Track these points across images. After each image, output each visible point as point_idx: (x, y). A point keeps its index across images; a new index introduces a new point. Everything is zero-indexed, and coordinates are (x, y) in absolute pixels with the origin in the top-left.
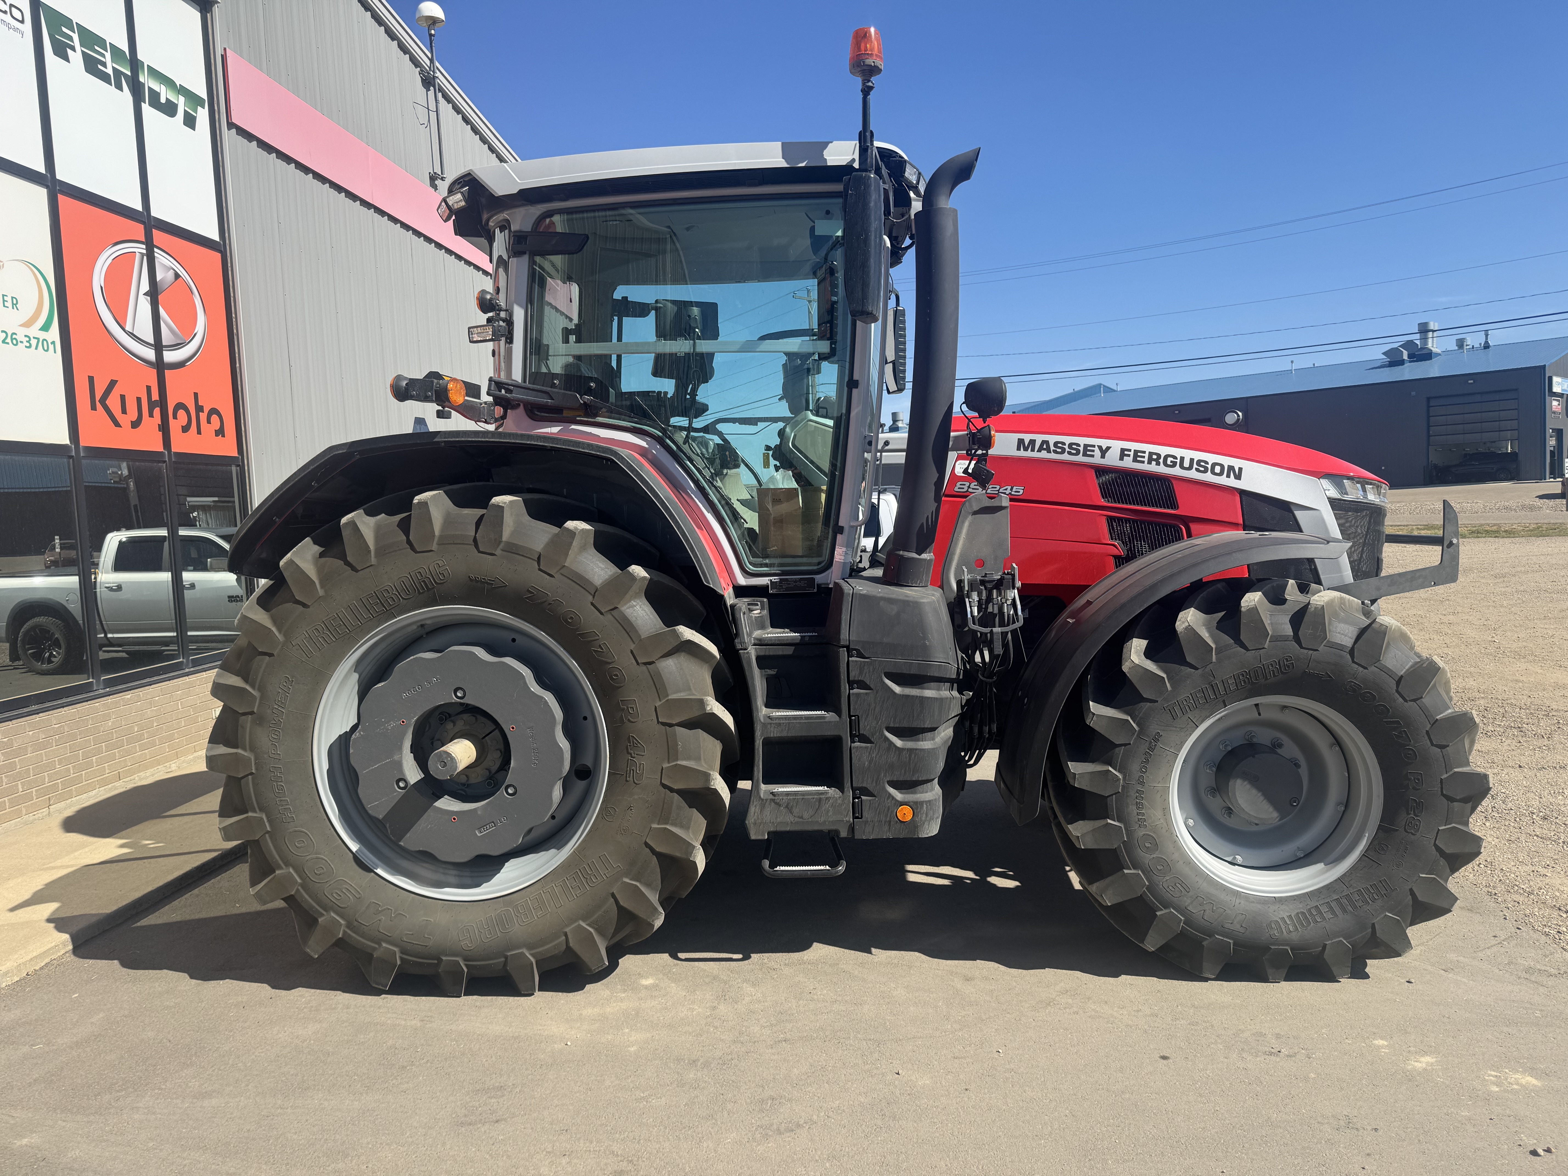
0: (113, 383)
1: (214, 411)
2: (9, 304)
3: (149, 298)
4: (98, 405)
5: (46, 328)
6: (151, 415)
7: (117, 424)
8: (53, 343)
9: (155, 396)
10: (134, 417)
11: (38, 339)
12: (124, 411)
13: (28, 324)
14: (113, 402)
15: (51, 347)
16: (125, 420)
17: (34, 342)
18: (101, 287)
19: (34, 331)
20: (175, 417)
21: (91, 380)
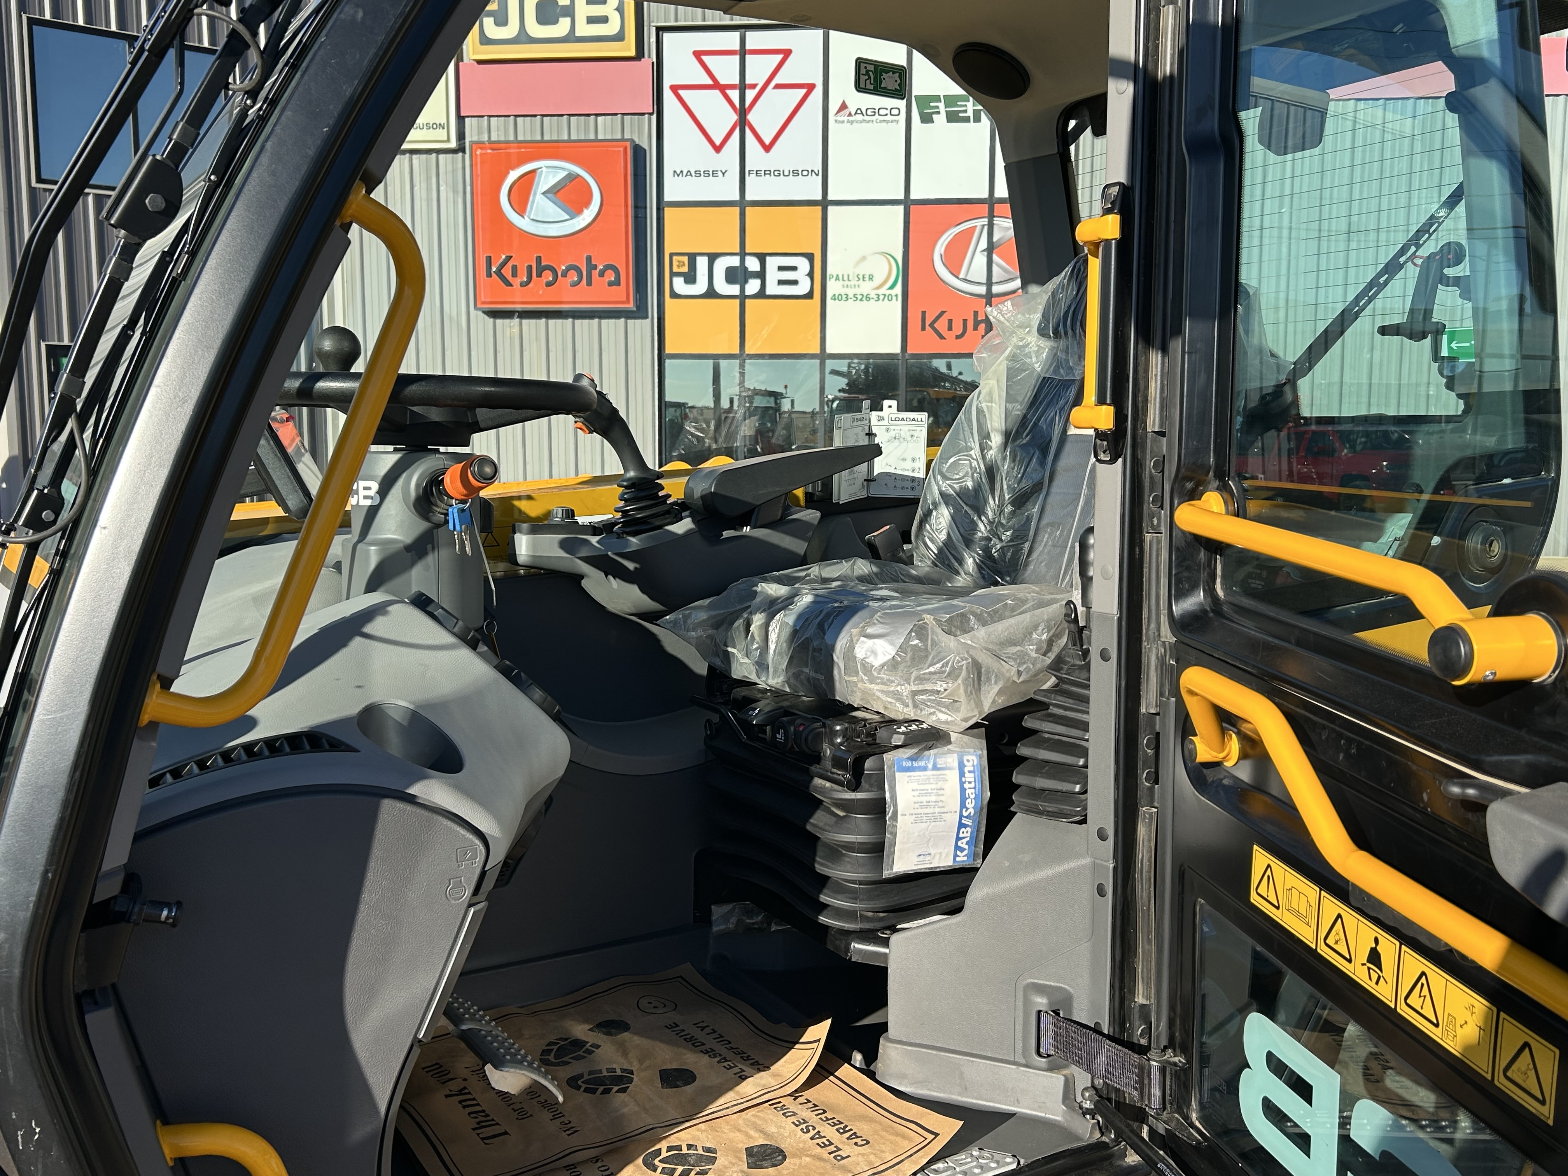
0: (943, 313)
2: (867, 279)
3: (985, 253)
4: (927, 327)
5: (892, 287)
6: (975, 328)
7: (942, 337)
8: (896, 295)
9: (981, 316)
10: (959, 332)
11: (885, 295)
12: (950, 328)
13: (878, 288)
14: (941, 324)
15: (894, 298)
16: (950, 336)
17: (881, 297)
18: (941, 255)
19: (883, 291)
21: (924, 313)
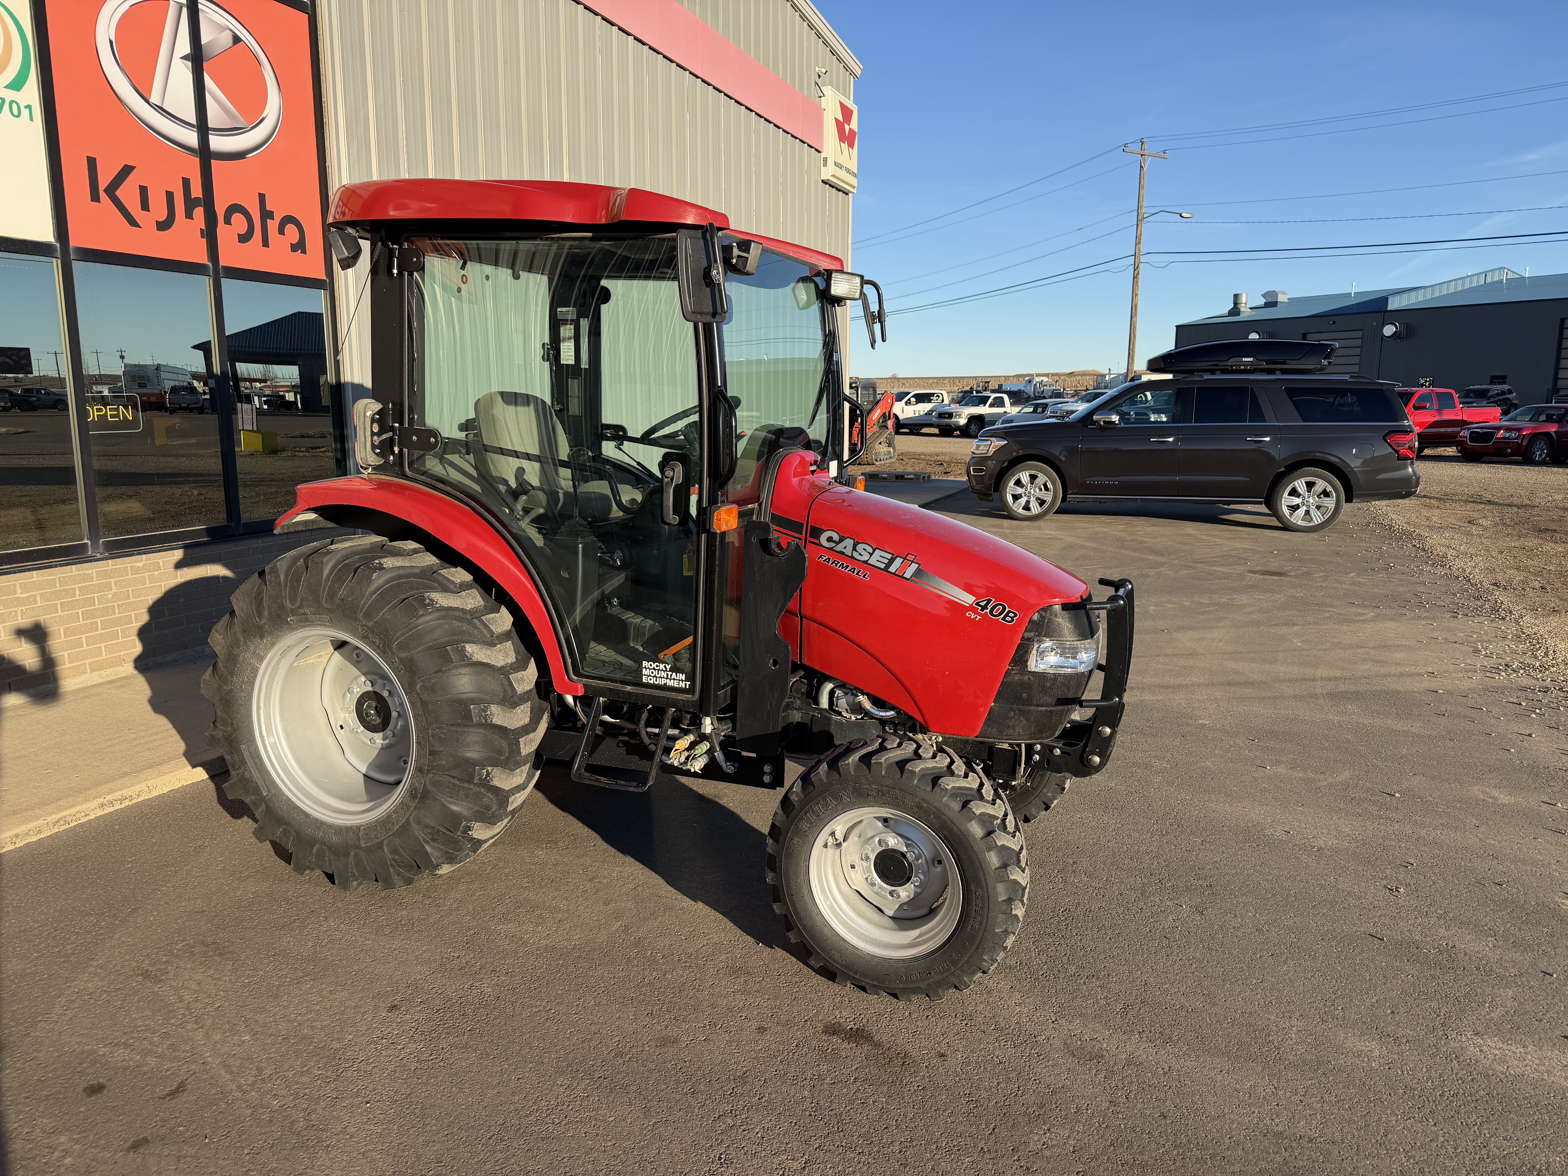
0: (127, 170)
1: (288, 220)
3: (189, 64)
4: (103, 195)
5: (16, 85)
6: (189, 215)
7: (133, 222)
8: (29, 107)
9: (197, 192)
10: (163, 216)
11: (3, 99)
12: (145, 206)
14: (128, 193)
15: (25, 112)
16: (146, 219)
18: (111, 42)
20: (227, 221)
21: (92, 163)
